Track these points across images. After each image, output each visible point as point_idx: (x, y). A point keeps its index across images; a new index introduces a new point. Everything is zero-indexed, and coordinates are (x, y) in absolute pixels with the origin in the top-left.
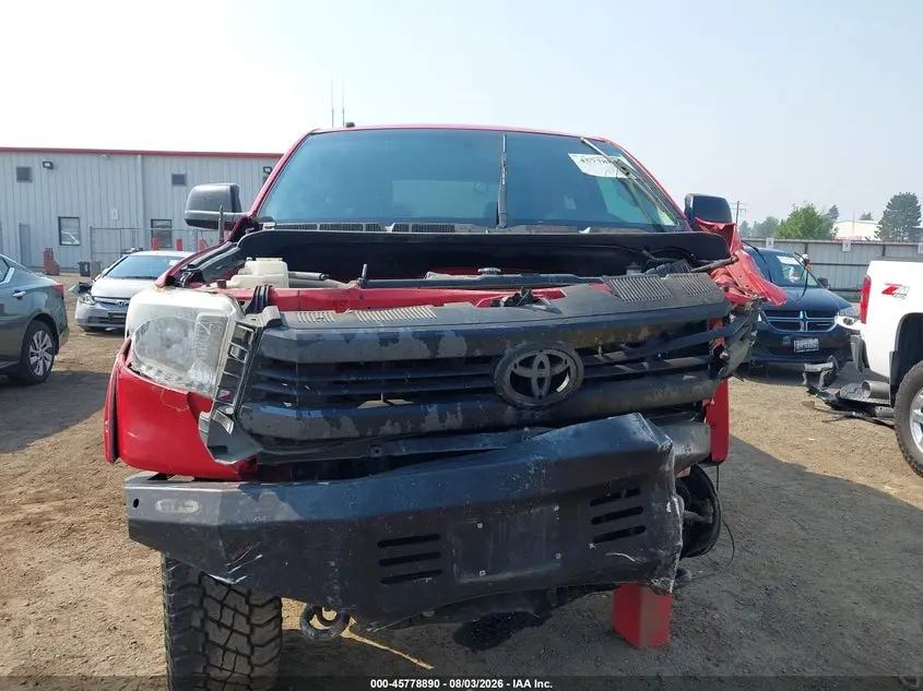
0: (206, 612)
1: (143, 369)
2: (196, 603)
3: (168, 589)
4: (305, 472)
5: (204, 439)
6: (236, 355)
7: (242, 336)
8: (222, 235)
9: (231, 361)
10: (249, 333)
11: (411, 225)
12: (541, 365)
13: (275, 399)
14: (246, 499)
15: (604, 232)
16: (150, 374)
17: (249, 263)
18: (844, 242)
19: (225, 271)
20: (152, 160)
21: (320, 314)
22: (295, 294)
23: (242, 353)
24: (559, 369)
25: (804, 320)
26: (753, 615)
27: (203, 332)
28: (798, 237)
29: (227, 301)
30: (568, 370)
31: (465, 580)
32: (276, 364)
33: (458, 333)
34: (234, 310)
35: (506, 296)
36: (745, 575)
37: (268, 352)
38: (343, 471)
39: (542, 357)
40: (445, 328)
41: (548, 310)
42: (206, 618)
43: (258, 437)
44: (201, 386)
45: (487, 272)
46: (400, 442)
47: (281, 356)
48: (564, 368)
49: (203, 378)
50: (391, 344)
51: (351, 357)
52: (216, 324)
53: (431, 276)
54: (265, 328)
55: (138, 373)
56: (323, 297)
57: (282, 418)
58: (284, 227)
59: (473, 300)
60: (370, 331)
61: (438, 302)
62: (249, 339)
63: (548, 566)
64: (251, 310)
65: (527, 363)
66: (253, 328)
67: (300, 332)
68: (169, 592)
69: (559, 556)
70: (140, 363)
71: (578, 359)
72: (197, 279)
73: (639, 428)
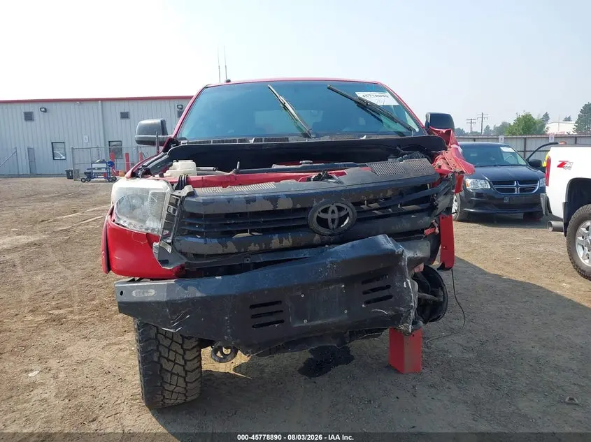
0: (160, 353)
1: (121, 222)
2: (155, 348)
3: (140, 341)
4: (210, 272)
5: (156, 257)
6: (171, 212)
7: (174, 201)
8: (158, 149)
9: (169, 214)
10: (177, 200)
11: (263, 138)
12: (333, 212)
13: (193, 234)
14: (179, 288)
15: (374, 137)
16: (125, 224)
17: (175, 163)
18: (550, 136)
19: (163, 168)
20: (108, 104)
21: (215, 188)
22: (201, 179)
23: (174, 210)
24: (343, 213)
25: (517, 186)
26: (471, 355)
27: (153, 201)
28: (520, 134)
29: (165, 184)
30: (348, 213)
31: (297, 325)
32: (193, 215)
33: (288, 196)
34: (169, 189)
35: (314, 175)
36: (470, 335)
37: (188, 209)
38: (230, 271)
39: (333, 207)
40: (280, 194)
41: (336, 182)
42: (160, 356)
43: (185, 254)
44: (153, 229)
45: (304, 163)
46: (260, 255)
47: (195, 211)
48: (346, 213)
49: (154, 225)
50: (251, 203)
51: (231, 211)
52: (159, 196)
53: (275, 167)
54: (186, 197)
55: (118, 224)
56: (215, 180)
57: (197, 244)
58: (192, 143)
59: (296, 178)
60: (240, 196)
61: (277, 180)
62: (178, 203)
63: (341, 317)
64: (177, 188)
65: (325, 211)
66: (180, 197)
67: (204, 198)
68: (140, 342)
69: (346, 312)
70: (119, 219)
71: (354, 208)
72: (147, 173)
73: (385, 242)
